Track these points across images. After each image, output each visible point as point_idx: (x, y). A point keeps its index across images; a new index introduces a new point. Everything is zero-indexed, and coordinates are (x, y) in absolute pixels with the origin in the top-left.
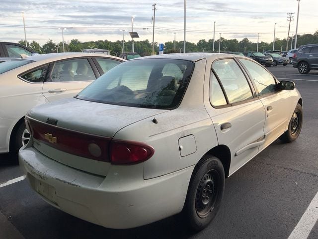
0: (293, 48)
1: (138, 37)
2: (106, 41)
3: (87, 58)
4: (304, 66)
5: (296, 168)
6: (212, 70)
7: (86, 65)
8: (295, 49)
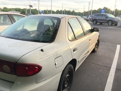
0: (90, 15)
1: (32, 7)
2: (19, 8)
3: (8, 15)
4: (95, 21)
5: (99, 64)
6: (68, 23)
7: (7, 18)
8: (91, 15)
